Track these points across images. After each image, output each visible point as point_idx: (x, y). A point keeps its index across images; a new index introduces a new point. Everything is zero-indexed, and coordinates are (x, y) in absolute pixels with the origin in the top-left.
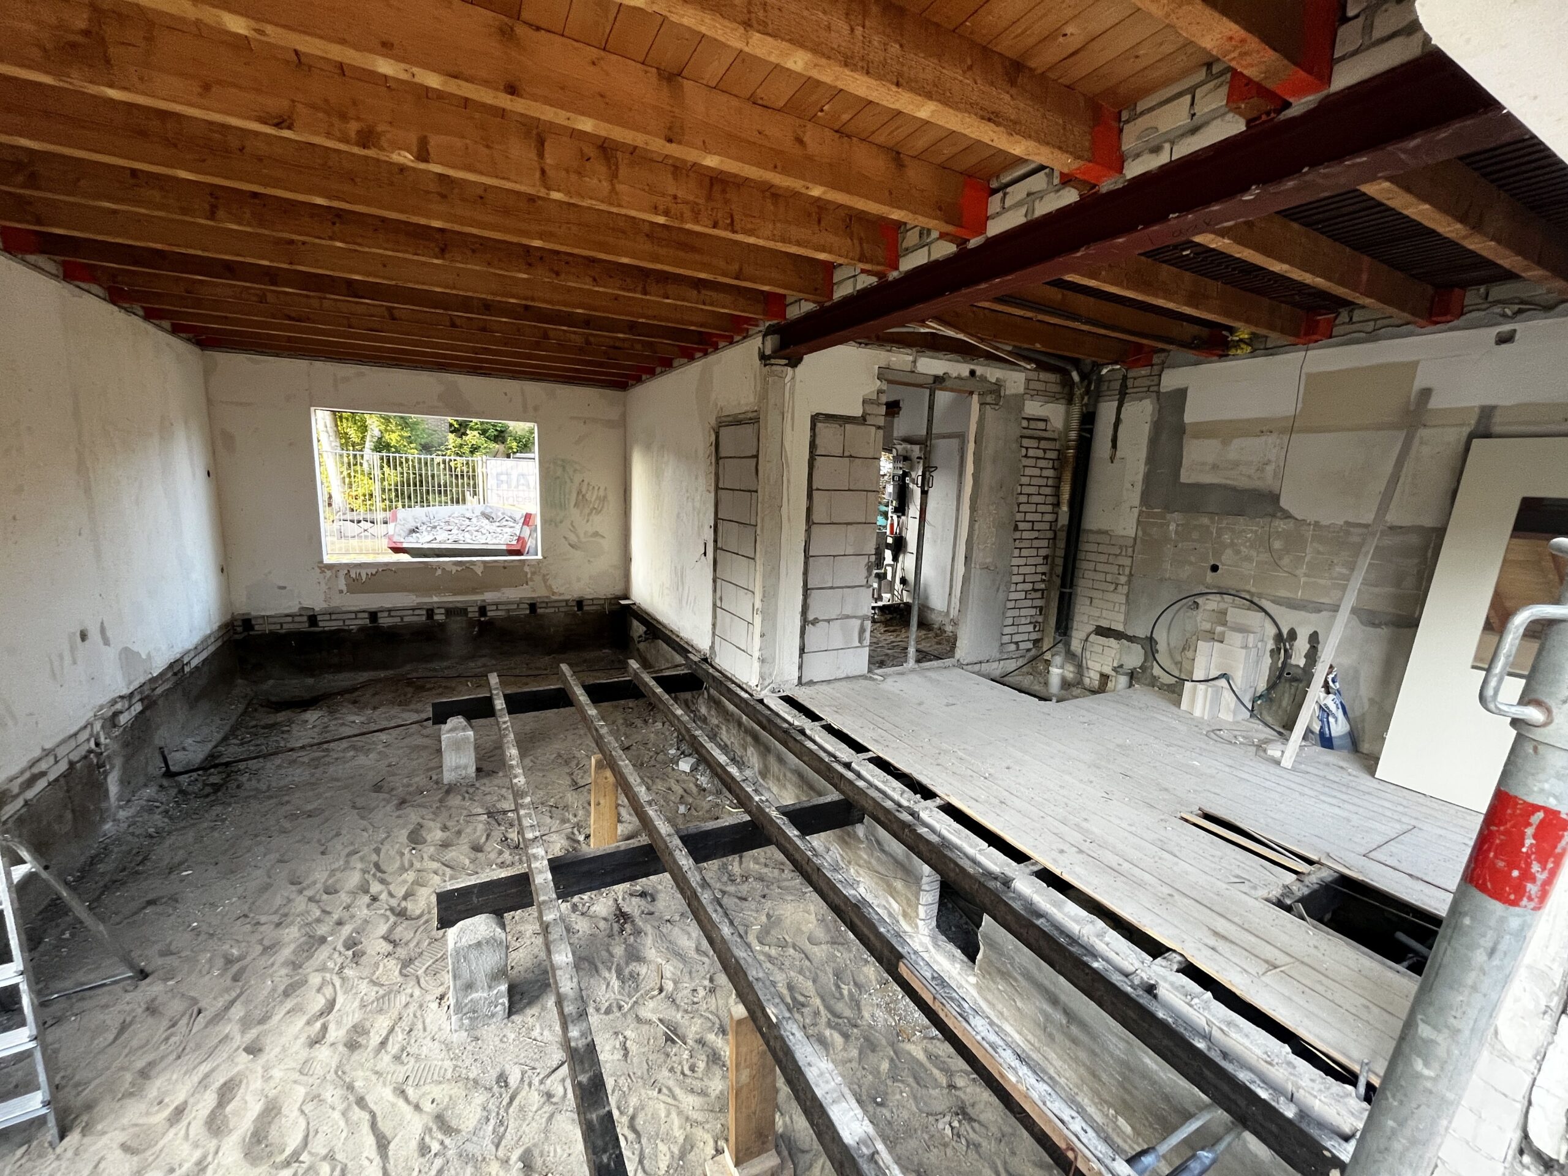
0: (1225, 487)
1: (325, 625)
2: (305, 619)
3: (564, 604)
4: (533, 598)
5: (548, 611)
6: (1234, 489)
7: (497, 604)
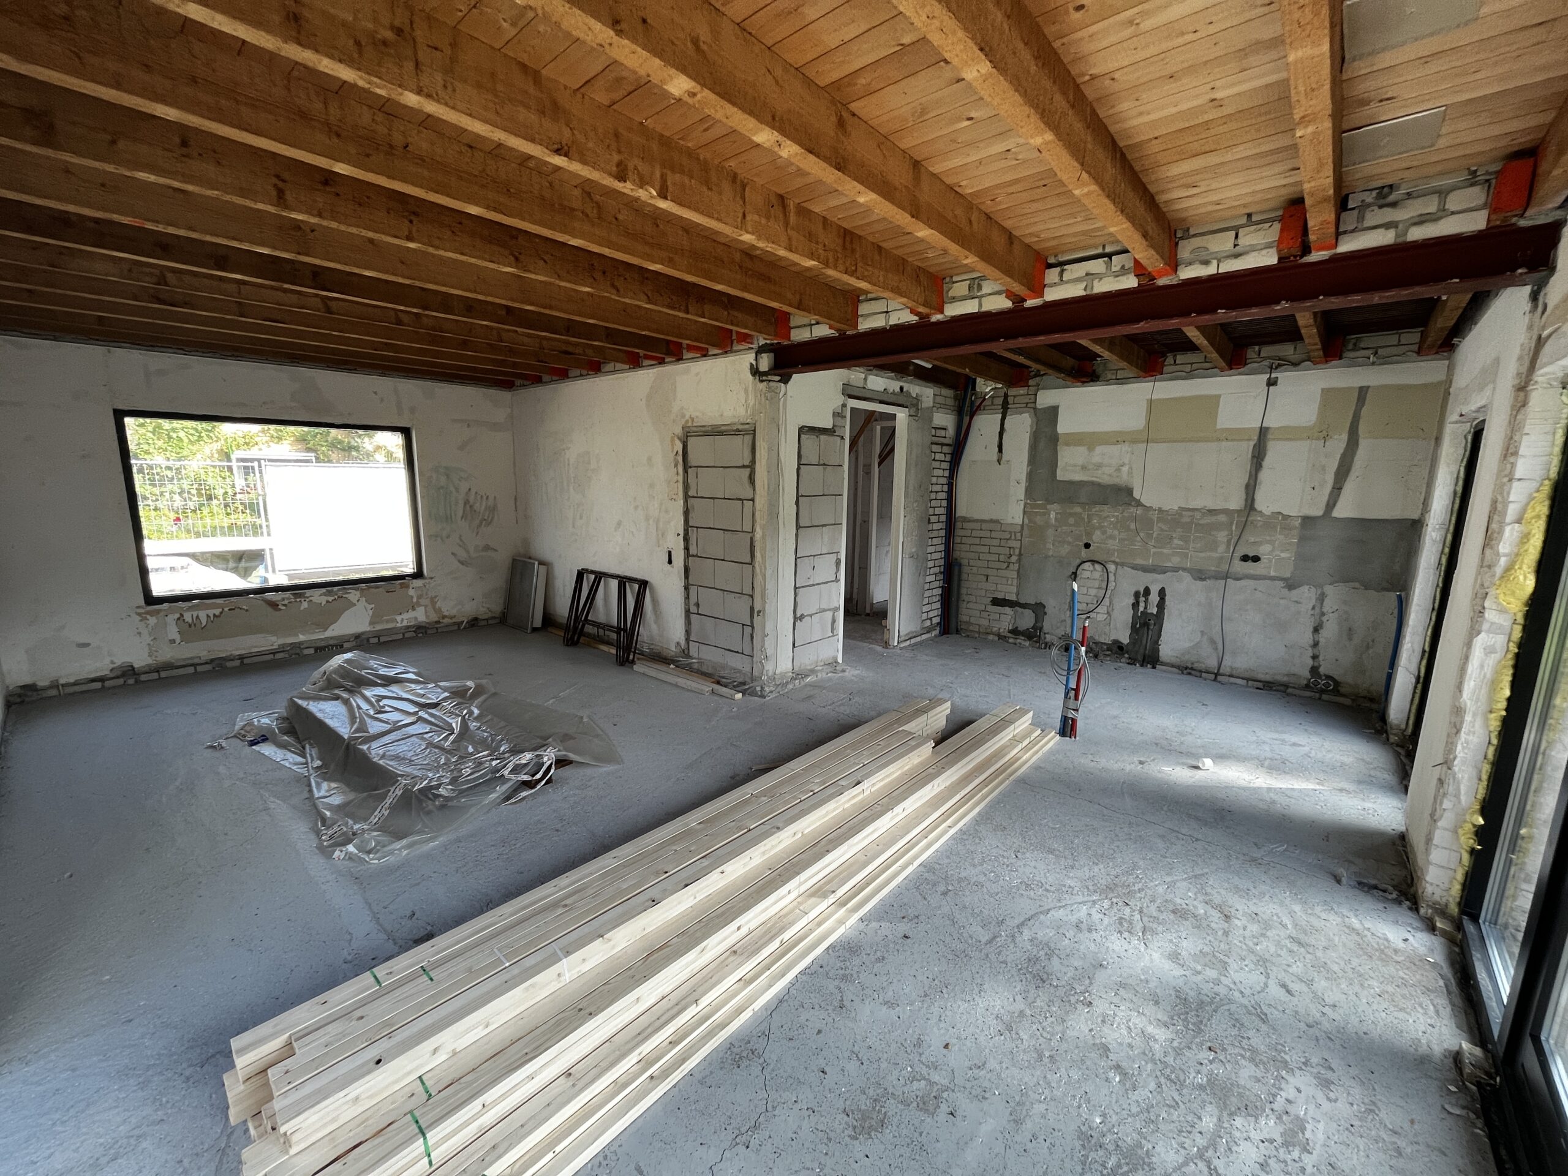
0: (1093, 483)
6: (1099, 485)
7: (378, 636)
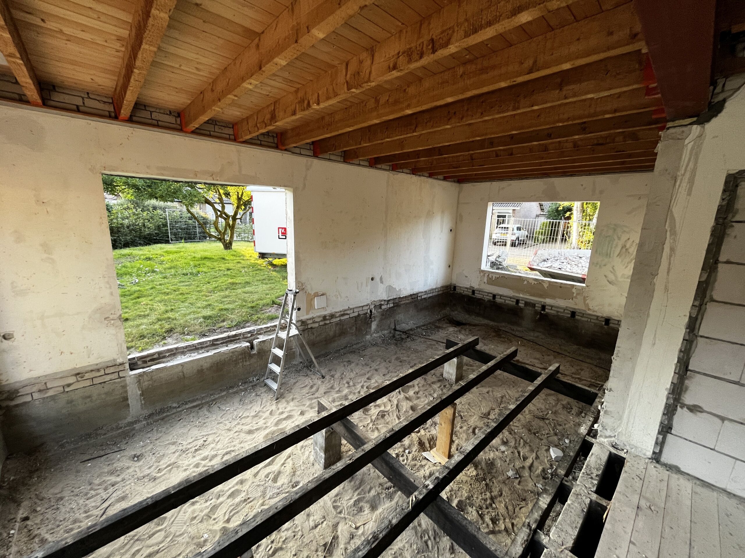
1: (477, 295)
2: (471, 291)
3: (595, 318)
4: (575, 309)
5: (583, 319)
7: (552, 306)
